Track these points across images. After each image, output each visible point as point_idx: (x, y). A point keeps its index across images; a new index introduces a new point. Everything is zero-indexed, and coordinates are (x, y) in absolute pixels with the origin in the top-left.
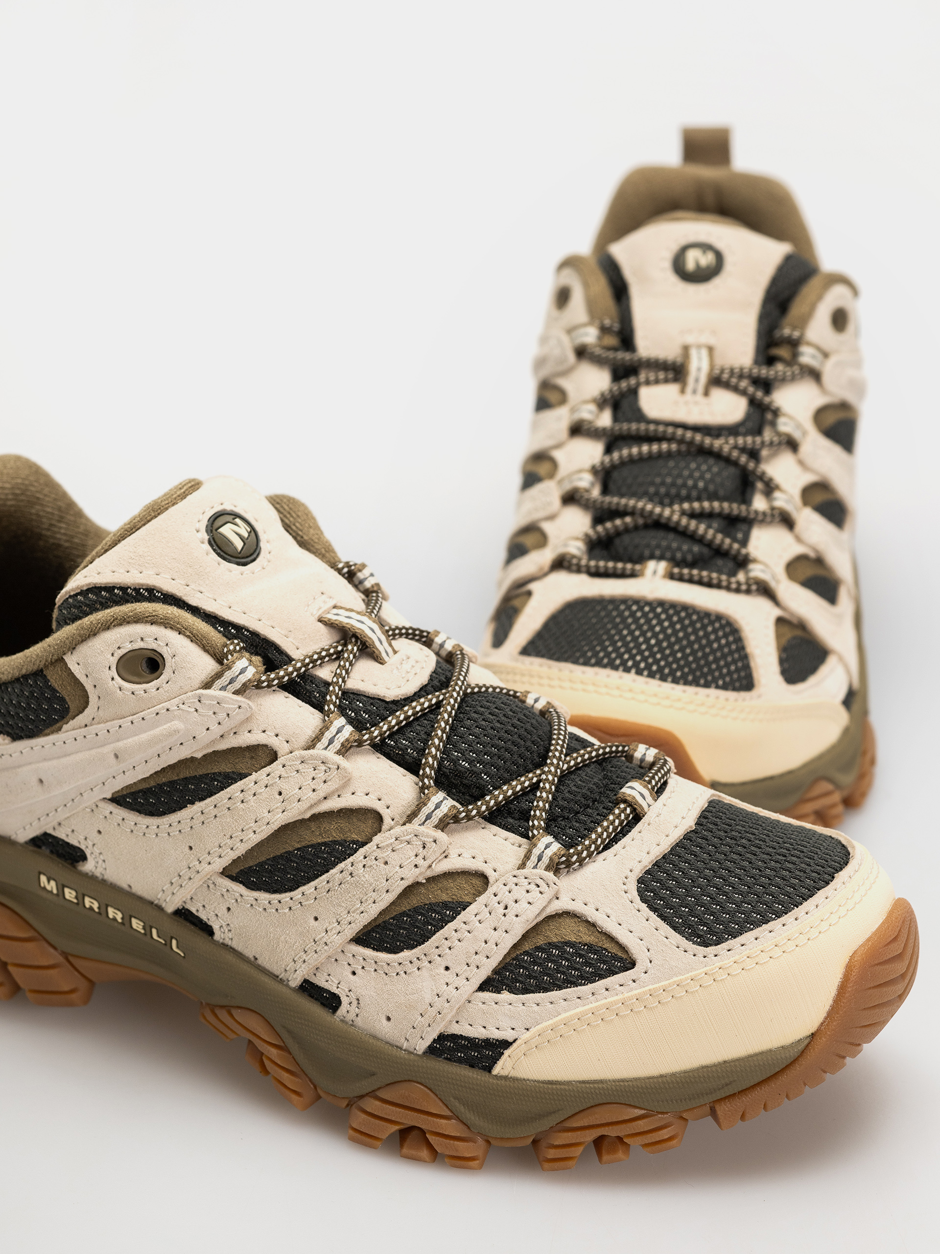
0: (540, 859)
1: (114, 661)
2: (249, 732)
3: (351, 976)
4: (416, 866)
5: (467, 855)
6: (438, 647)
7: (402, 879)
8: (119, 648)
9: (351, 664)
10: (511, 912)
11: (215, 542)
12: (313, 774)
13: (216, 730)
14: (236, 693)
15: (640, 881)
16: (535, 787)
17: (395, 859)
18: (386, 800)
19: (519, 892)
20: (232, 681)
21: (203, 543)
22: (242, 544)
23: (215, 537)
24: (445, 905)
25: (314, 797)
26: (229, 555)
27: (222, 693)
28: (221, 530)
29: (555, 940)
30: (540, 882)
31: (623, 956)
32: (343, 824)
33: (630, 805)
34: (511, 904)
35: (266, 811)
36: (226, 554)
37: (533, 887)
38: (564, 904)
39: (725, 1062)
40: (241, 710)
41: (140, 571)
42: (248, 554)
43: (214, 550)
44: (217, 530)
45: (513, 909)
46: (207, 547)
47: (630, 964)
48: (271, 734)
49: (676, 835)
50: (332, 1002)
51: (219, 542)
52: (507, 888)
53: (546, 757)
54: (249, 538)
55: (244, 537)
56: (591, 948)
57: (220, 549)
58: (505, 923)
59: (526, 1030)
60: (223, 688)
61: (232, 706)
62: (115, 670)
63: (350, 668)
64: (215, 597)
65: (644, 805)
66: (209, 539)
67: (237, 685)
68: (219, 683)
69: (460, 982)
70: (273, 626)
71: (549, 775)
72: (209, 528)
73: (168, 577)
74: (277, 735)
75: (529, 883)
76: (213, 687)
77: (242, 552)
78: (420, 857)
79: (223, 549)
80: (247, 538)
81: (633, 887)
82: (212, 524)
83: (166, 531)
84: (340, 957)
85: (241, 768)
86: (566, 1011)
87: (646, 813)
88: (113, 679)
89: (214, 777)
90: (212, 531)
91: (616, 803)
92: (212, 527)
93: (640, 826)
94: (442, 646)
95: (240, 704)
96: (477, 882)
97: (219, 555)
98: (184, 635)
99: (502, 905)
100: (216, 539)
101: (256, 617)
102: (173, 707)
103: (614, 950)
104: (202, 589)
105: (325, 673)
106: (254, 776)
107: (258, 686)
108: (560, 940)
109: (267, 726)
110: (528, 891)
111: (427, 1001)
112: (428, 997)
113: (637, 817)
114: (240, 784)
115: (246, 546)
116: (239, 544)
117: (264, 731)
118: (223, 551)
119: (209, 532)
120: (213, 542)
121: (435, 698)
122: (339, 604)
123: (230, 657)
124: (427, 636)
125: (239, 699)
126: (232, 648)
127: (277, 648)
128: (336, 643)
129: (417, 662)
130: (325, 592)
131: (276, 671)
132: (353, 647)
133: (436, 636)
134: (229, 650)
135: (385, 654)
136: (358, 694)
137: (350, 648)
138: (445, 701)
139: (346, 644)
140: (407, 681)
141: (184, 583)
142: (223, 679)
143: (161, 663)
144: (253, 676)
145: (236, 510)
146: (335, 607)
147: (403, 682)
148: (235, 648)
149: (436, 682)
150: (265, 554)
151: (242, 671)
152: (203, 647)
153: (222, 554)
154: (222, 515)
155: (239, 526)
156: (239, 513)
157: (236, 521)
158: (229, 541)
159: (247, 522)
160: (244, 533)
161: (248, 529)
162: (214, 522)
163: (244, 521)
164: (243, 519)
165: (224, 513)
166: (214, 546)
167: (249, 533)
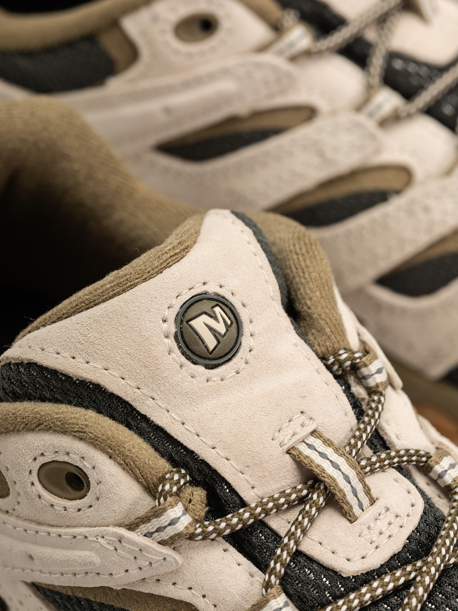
1: (36, 466)
2: (174, 584)
6: (437, 476)
8: (42, 454)
9: (312, 520)
13: (136, 574)
14: (162, 543)
20: (159, 530)
21: (167, 337)
22: (215, 342)
23: (184, 330)
26: (197, 355)
27: (147, 541)
36: (193, 353)
40: (165, 563)
41: (87, 360)
42: (222, 354)
43: (180, 347)
44: (188, 322)
46: (171, 343)
48: (197, 594)
51: (187, 339)
54: (227, 335)
55: (220, 334)
57: (187, 346)
60: (149, 535)
61: (155, 557)
62: (37, 476)
63: (310, 524)
64: (169, 408)
66: (176, 332)
67: (165, 535)
68: (145, 528)
70: (228, 458)
72: (180, 316)
73: (117, 375)
74: (204, 596)
76: (138, 530)
77: (214, 352)
79: (190, 347)
80: (225, 334)
82: (186, 311)
83: (126, 317)
88: (33, 484)
90: (182, 321)
92: (183, 315)
94: (440, 476)
95: (165, 557)
97: (183, 353)
100: (184, 334)
101: (210, 443)
102: (92, 537)
104: (155, 396)
105: (277, 522)
107: (192, 537)
109: (194, 583)
115: (220, 345)
116: (211, 342)
117: (190, 588)
118: (190, 349)
119: (179, 322)
120: (180, 338)
121: (404, 575)
122: (320, 429)
123: (162, 499)
124: (426, 462)
125: (166, 551)
126: (167, 487)
127: (229, 485)
128: (299, 487)
129: (397, 516)
130: (305, 409)
131: (218, 520)
132: (318, 497)
133: (437, 463)
134: (163, 490)
135: (356, 510)
136: (310, 559)
137: (315, 496)
138: (418, 579)
139: (312, 489)
140: (377, 548)
141: (134, 384)
142: (149, 524)
143: (85, 485)
144: (186, 527)
145: (221, 292)
146: (314, 433)
147: (370, 550)
148: (171, 488)
149: (413, 546)
150: (243, 353)
151: (172, 523)
152: (137, 479)
153: (188, 353)
154: (201, 300)
155: (216, 318)
156: (223, 297)
157: (217, 310)
158: (200, 338)
159: (230, 309)
160: (221, 328)
161: (229, 322)
162: (188, 308)
163: (227, 310)
164: (227, 306)
165: (206, 296)
166: (181, 341)
167: (228, 327)
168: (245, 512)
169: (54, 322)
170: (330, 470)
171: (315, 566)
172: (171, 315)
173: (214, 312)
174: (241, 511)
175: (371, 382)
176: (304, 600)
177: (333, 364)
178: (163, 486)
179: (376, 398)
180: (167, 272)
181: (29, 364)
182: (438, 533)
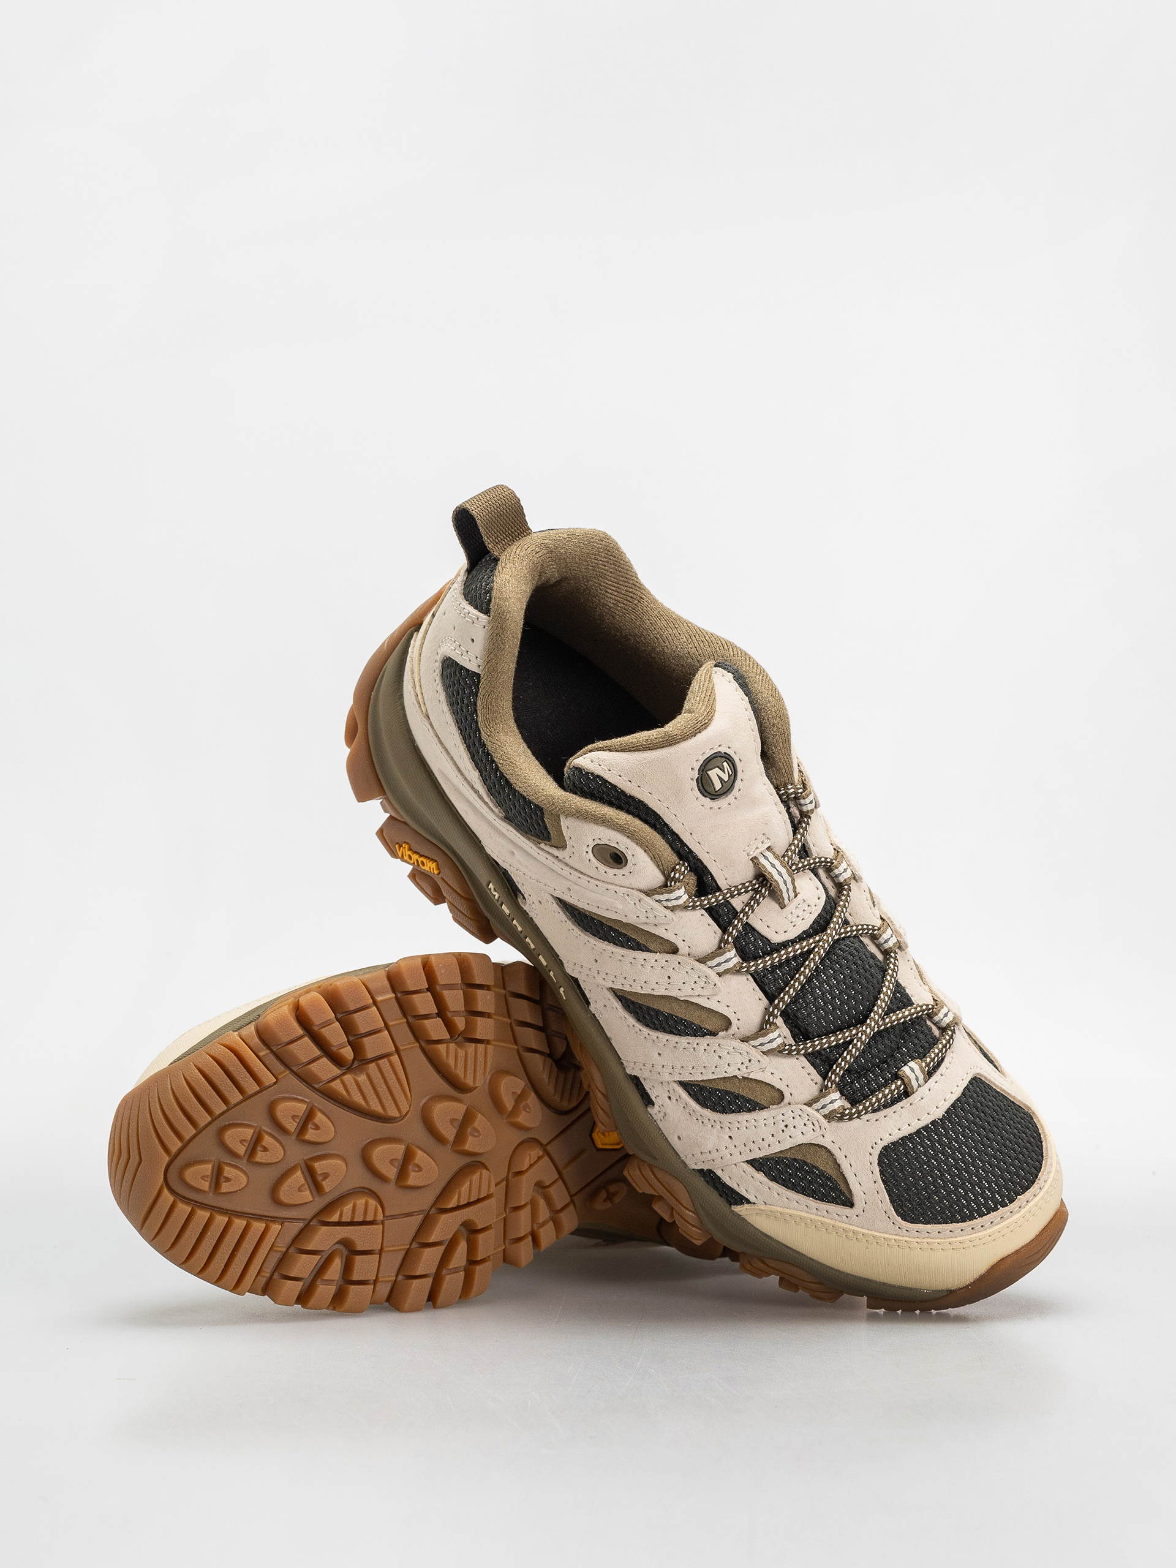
0: (823, 1107)
1: (592, 844)
2: (666, 930)
3: (667, 1099)
4: (739, 1069)
5: (777, 1075)
7: (726, 1072)
8: (598, 838)
9: (759, 904)
10: (788, 1132)
11: (701, 780)
12: (697, 979)
13: (644, 920)
14: (668, 908)
15: (885, 1148)
16: (847, 1044)
17: (727, 1058)
18: (739, 1015)
19: (799, 1123)
20: (666, 900)
21: (692, 780)
22: (720, 785)
23: (703, 776)
24: (748, 1100)
25: (690, 992)
26: (708, 792)
27: (658, 905)
28: (709, 772)
29: (809, 1161)
30: (816, 1123)
31: (848, 1195)
32: (704, 1015)
33: (904, 1084)
34: (791, 1126)
35: (655, 982)
36: (706, 791)
37: (809, 1124)
38: (826, 1142)
39: (884, 1283)
40: (666, 919)
42: (722, 792)
43: (699, 787)
44: (706, 771)
45: (790, 1131)
46: (694, 783)
47: (850, 1204)
49: (926, 1120)
50: (648, 1101)
51: (704, 782)
52: (793, 1115)
53: (866, 1017)
54: (728, 781)
55: (724, 781)
56: (830, 1179)
57: (703, 786)
58: (780, 1136)
59: (764, 1203)
60: (659, 902)
61: (660, 915)
62: (592, 847)
63: (757, 906)
64: (684, 822)
65: (914, 1084)
66: (698, 777)
67: (669, 904)
68: (658, 897)
69: (736, 1152)
70: (716, 860)
71: (863, 1034)
72: (702, 767)
73: (657, 798)
74: (683, 940)
75: (809, 1120)
76: (652, 897)
77: (717, 791)
78: (744, 1066)
80: (726, 782)
81: (876, 1152)
82: (706, 764)
84: (665, 1084)
85: (651, 946)
86: (794, 1209)
87: (914, 1093)
88: (587, 852)
89: (629, 939)
90: (703, 771)
91: (896, 1077)
92: (704, 767)
93: (904, 1102)
94: (837, 876)
95: (666, 916)
96: (776, 1094)
97: (700, 791)
98: (648, 853)
99: (784, 1124)
100: (703, 779)
101: (707, 849)
102: (620, 893)
103: (844, 1189)
104: (677, 813)
105: (737, 903)
106: (657, 956)
107: (685, 907)
108: (812, 1163)
109: (681, 932)
110: (805, 1125)
111: (709, 1149)
112: (710, 1147)
113: (907, 1094)
114: (645, 955)
115: (723, 787)
116: (718, 786)
117: (676, 934)
118: (704, 788)
119: (701, 771)
120: (700, 781)
121: (808, 946)
122: (773, 846)
123: (673, 883)
124: (830, 866)
125: (668, 912)
126: (677, 875)
127: (712, 876)
128: (754, 882)
129: (809, 906)
130: (766, 833)
131: (703, 898)
132: (765, 891)
133: (837, 868)
134: (674, 877)
135: (786, 901)
136: (754, 929)
137: (763, 891)
138: (816, 950)
139: (762, 885)
140: (794, 926)
141: (666, 805)
142: (662, 896)
143: (624, 863)
144: (685, 902)
145: (728, 751)
146: (769, 849)
147: (790, 928)
148: (680, 877)
149: (815, 925)
150: (735, 792)
151: (677, 898)
152: (658, 866)
153: (703, 791)
154: (716, 757)
155: (724, 771)
156: (729, 755)
157: (725, 764)
158: (712, 782)
159: (732, 764)
160: (725, 777)
161: (731, 773)
162: (708, 762)
163: (730, 764)
164: (730, 761)
165: (720, 755)
166: (700, 783)
167: (730, 776)
168: (720, 895)
169: (618, 751)
170: (776, 877)
171: (756, 934)
172: (697, 766)
173: (723, 766)
174: (718, 894)
175: (805, 809)
176: (745, 952)
177: (783, 794)
178: (675, 874)
179: (806, 820)
180: (699, 736)
181: (597, 775)
182: (831, 918)
